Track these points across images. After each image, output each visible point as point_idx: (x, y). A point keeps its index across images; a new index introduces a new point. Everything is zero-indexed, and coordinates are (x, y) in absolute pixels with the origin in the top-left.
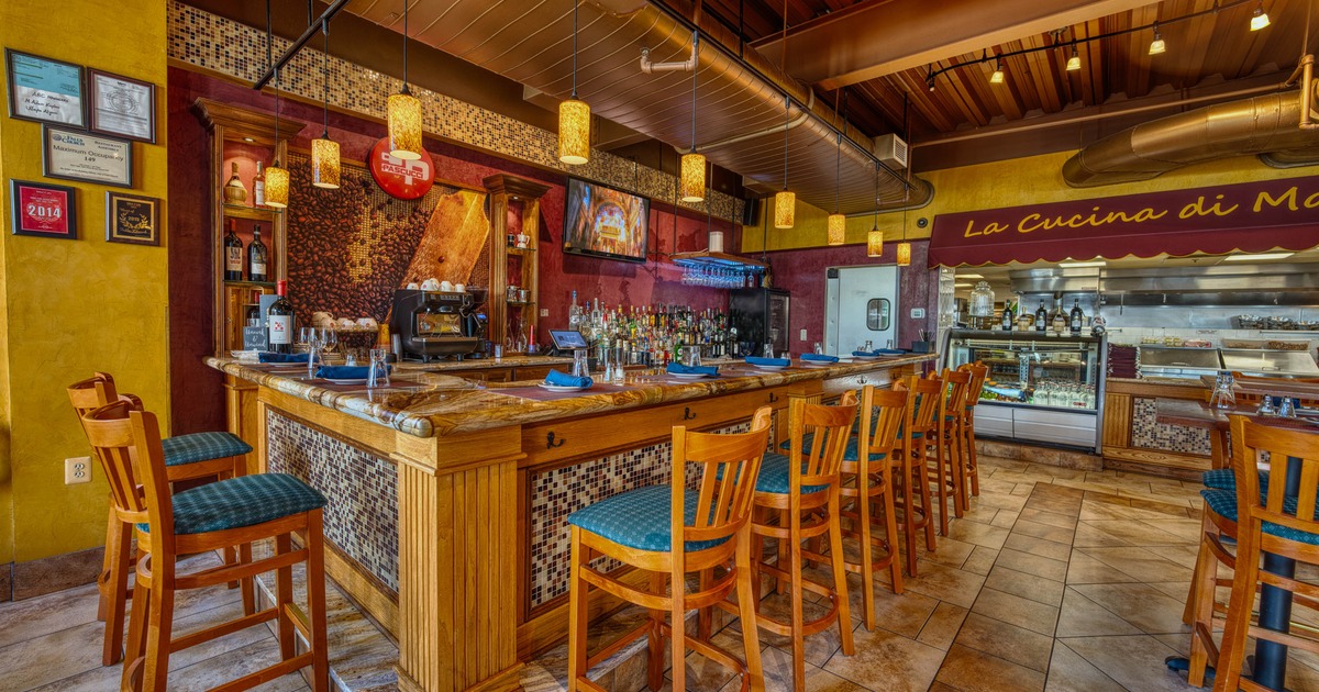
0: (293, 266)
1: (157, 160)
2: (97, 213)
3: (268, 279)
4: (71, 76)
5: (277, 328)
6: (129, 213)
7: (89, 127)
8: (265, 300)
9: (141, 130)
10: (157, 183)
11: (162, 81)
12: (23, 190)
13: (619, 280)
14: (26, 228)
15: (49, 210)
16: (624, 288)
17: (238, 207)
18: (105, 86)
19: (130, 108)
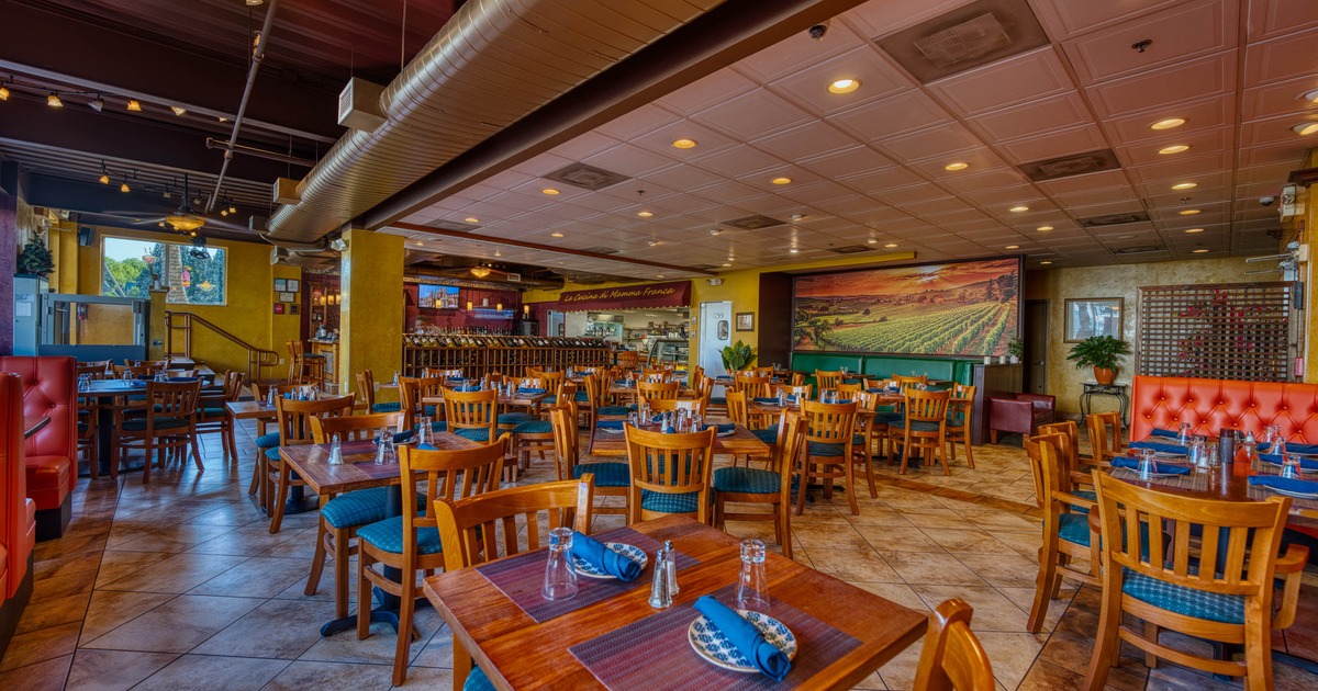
0: (328, 317)
1: (299, 295)
2: (288, 309)
3: (322, 321)
4: (284, 281)
5: (323, 332)
6: (294, 309)
7: (287, 291)
8: (321, 326)
9: (296, 290)
10: (299, 302)
11: (300, 278)
12: (276, 305)
13: (446, 317)
14: (276, 312)
15: (280, 309)
16: (449, 320)
17: (316, 304)
18: (290, 282)
19: (294, 286)
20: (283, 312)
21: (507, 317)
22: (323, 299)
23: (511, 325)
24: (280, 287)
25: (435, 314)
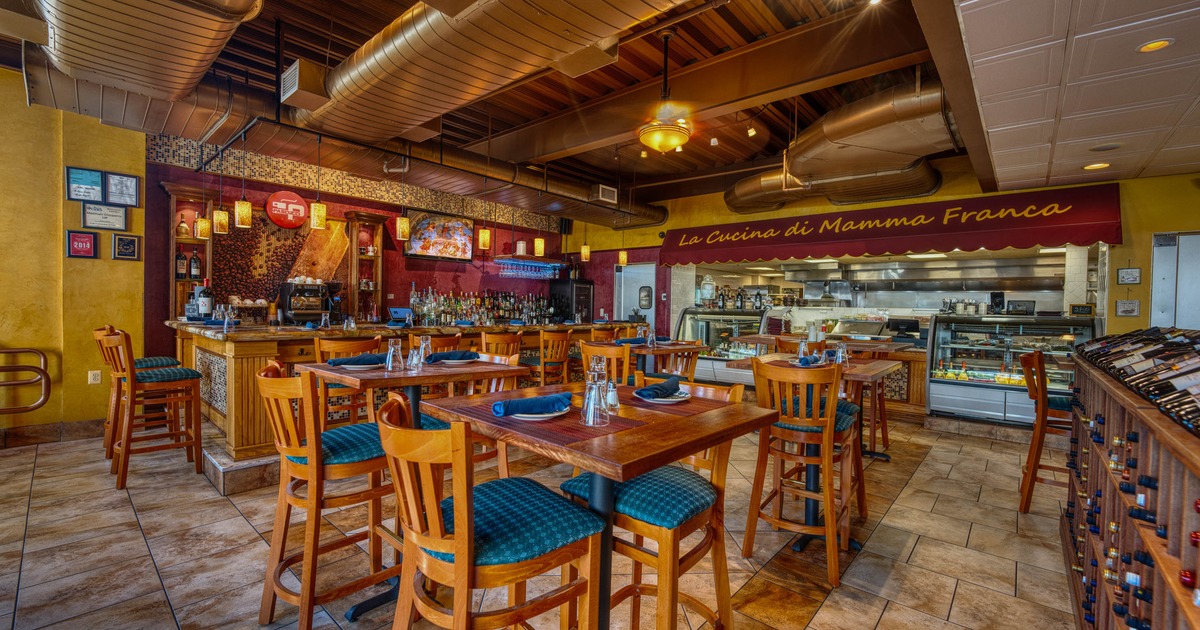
0: (216, 270)
1: (139, 216)
2: (108, 245)
3: (200, 277)
4: (97, 177)
5: (203, 305)
6: (126, 248)
8: (198, 289)
9: (131, 201)
10: (139, 229)
11: (143, 174)
12: (72, 235)
13: (452, 274)
14: (73, 254)
15: (84, 245)
16: (455, 279)
17: (184, 238)
18: (113, 180)
19: (125, 190)
20: (95, 254)
21: (548, 275)
22: (202, 225)
23: (546, 289)
24: (86, 189)
25: (432, 269)
